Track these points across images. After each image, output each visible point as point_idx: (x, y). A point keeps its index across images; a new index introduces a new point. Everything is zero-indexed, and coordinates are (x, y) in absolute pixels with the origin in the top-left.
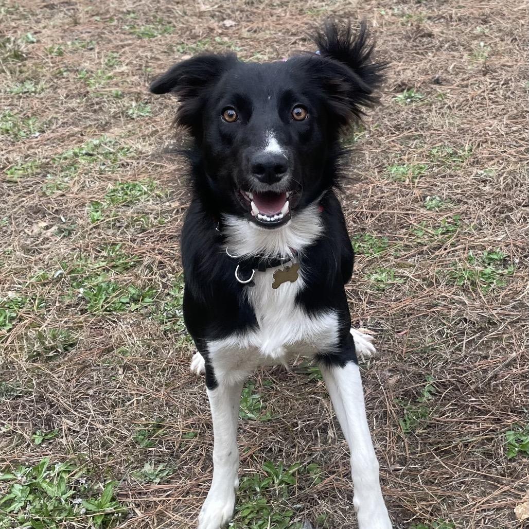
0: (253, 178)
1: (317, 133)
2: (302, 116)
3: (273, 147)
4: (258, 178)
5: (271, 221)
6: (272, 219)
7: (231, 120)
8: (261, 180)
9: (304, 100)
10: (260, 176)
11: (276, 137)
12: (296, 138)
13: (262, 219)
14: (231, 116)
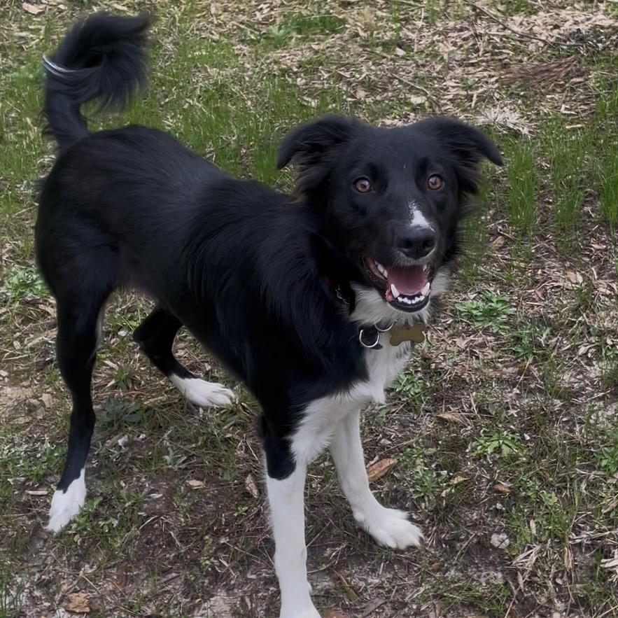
0: (398, 252)
1: (452, 201)
2: (438, 185)
3: (419, 220)
4: (404, 253)
5: (412, 304)
6: (414, 302)
7: (364, 190)
8: (407, 255)
9: (440, 169)
10: (406, 250)
11: (419, 208)
12: (434, 207)
13: (403, 303)
14: (364, 186)
